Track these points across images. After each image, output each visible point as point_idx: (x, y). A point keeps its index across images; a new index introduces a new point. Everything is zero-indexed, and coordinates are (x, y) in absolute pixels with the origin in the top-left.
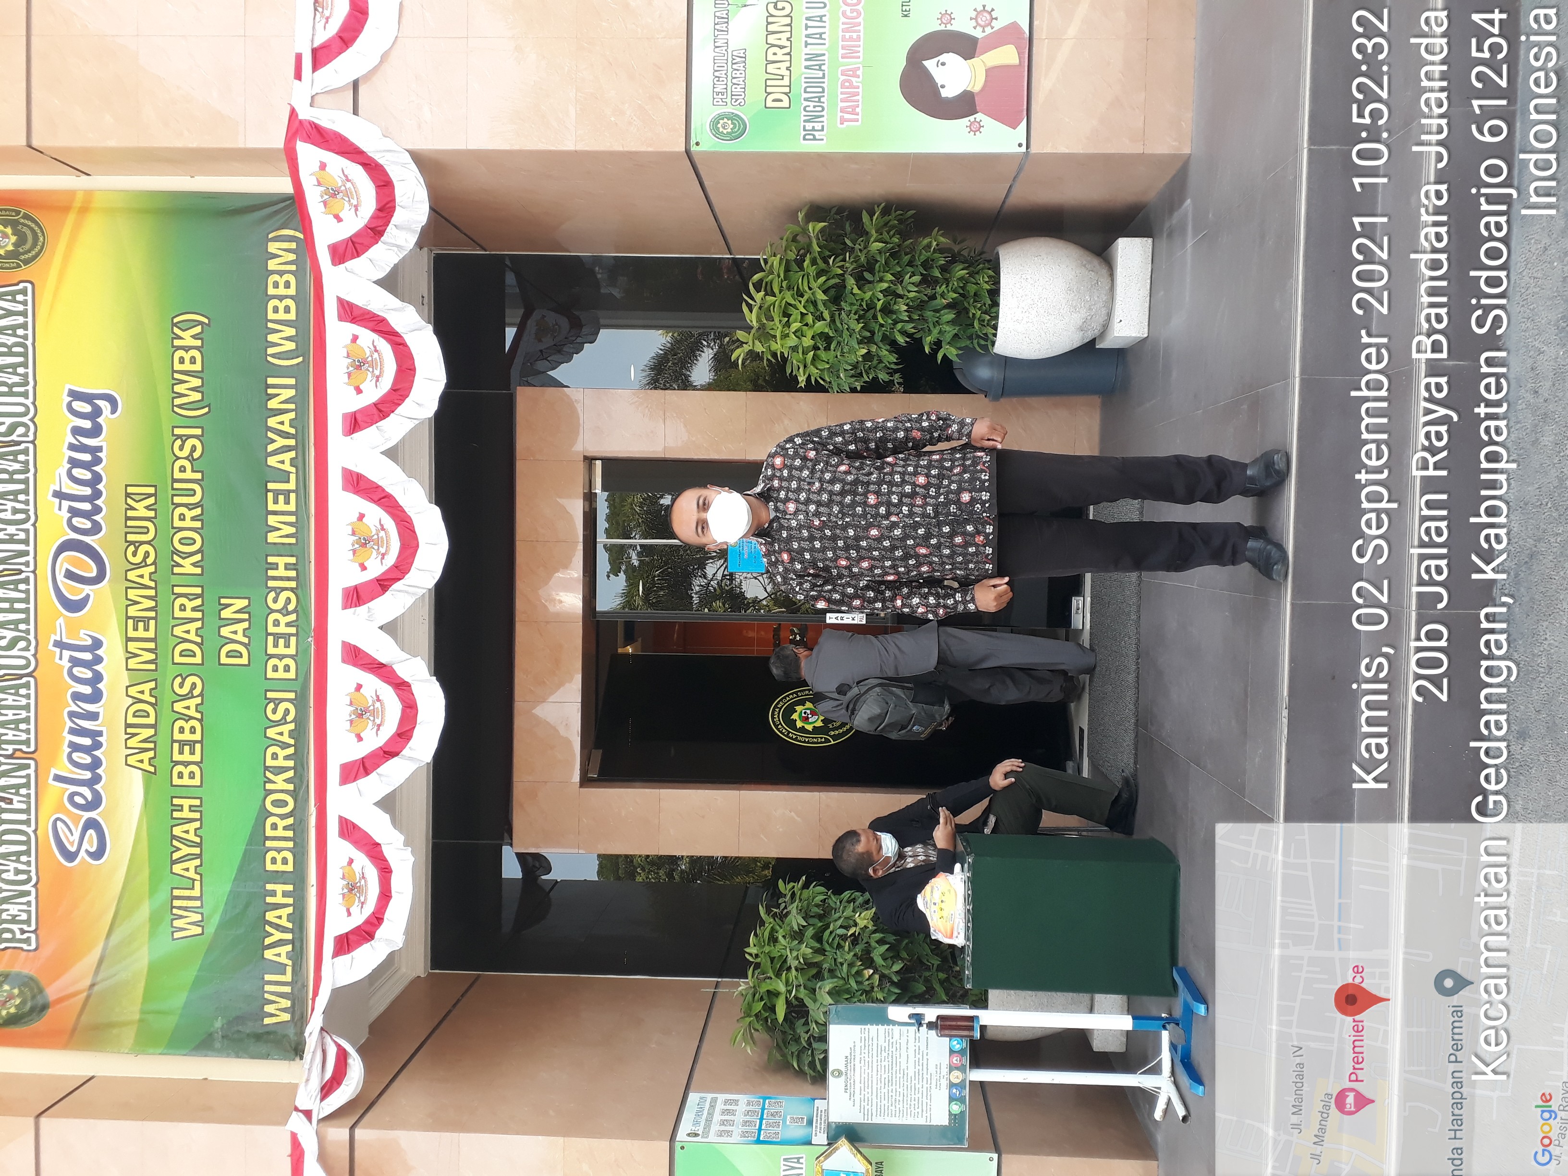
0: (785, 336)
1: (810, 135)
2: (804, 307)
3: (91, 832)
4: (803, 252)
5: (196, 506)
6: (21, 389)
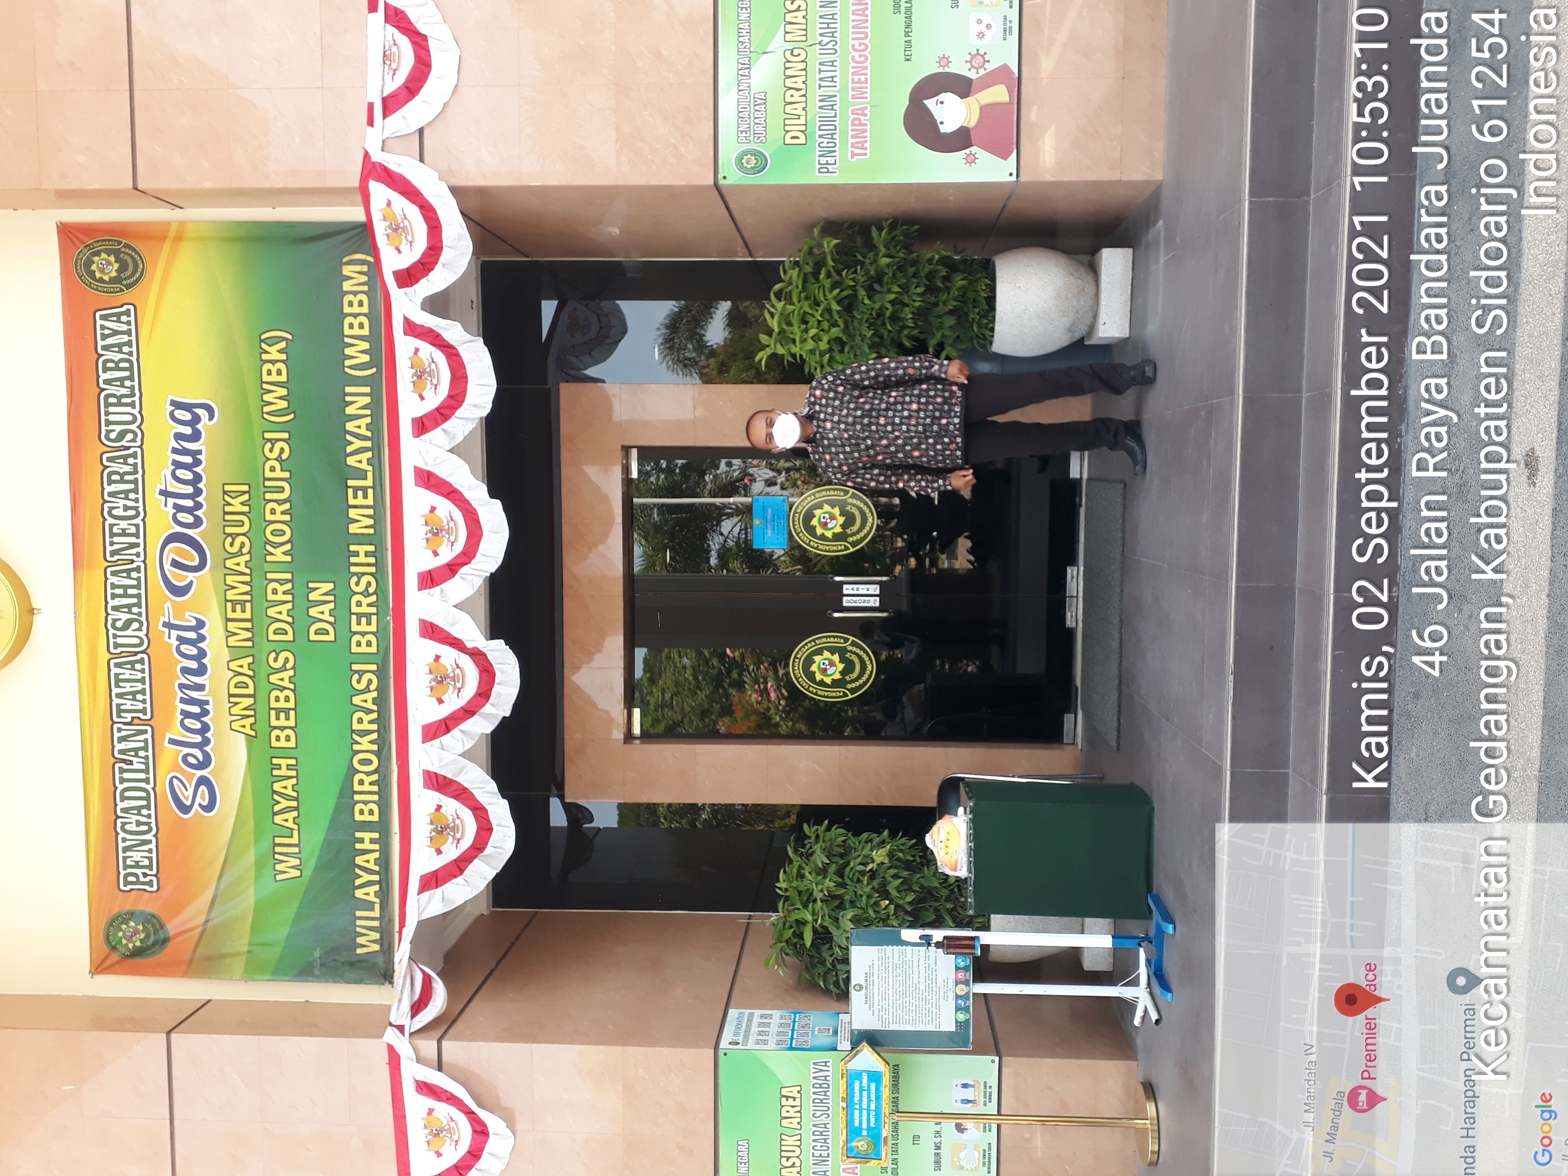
0: (803, 341)
1: (824, 168)
2: (821, 315)
3: (203, 788)
4: (819, 265)
5: (285, 501)
6: (128, 400)
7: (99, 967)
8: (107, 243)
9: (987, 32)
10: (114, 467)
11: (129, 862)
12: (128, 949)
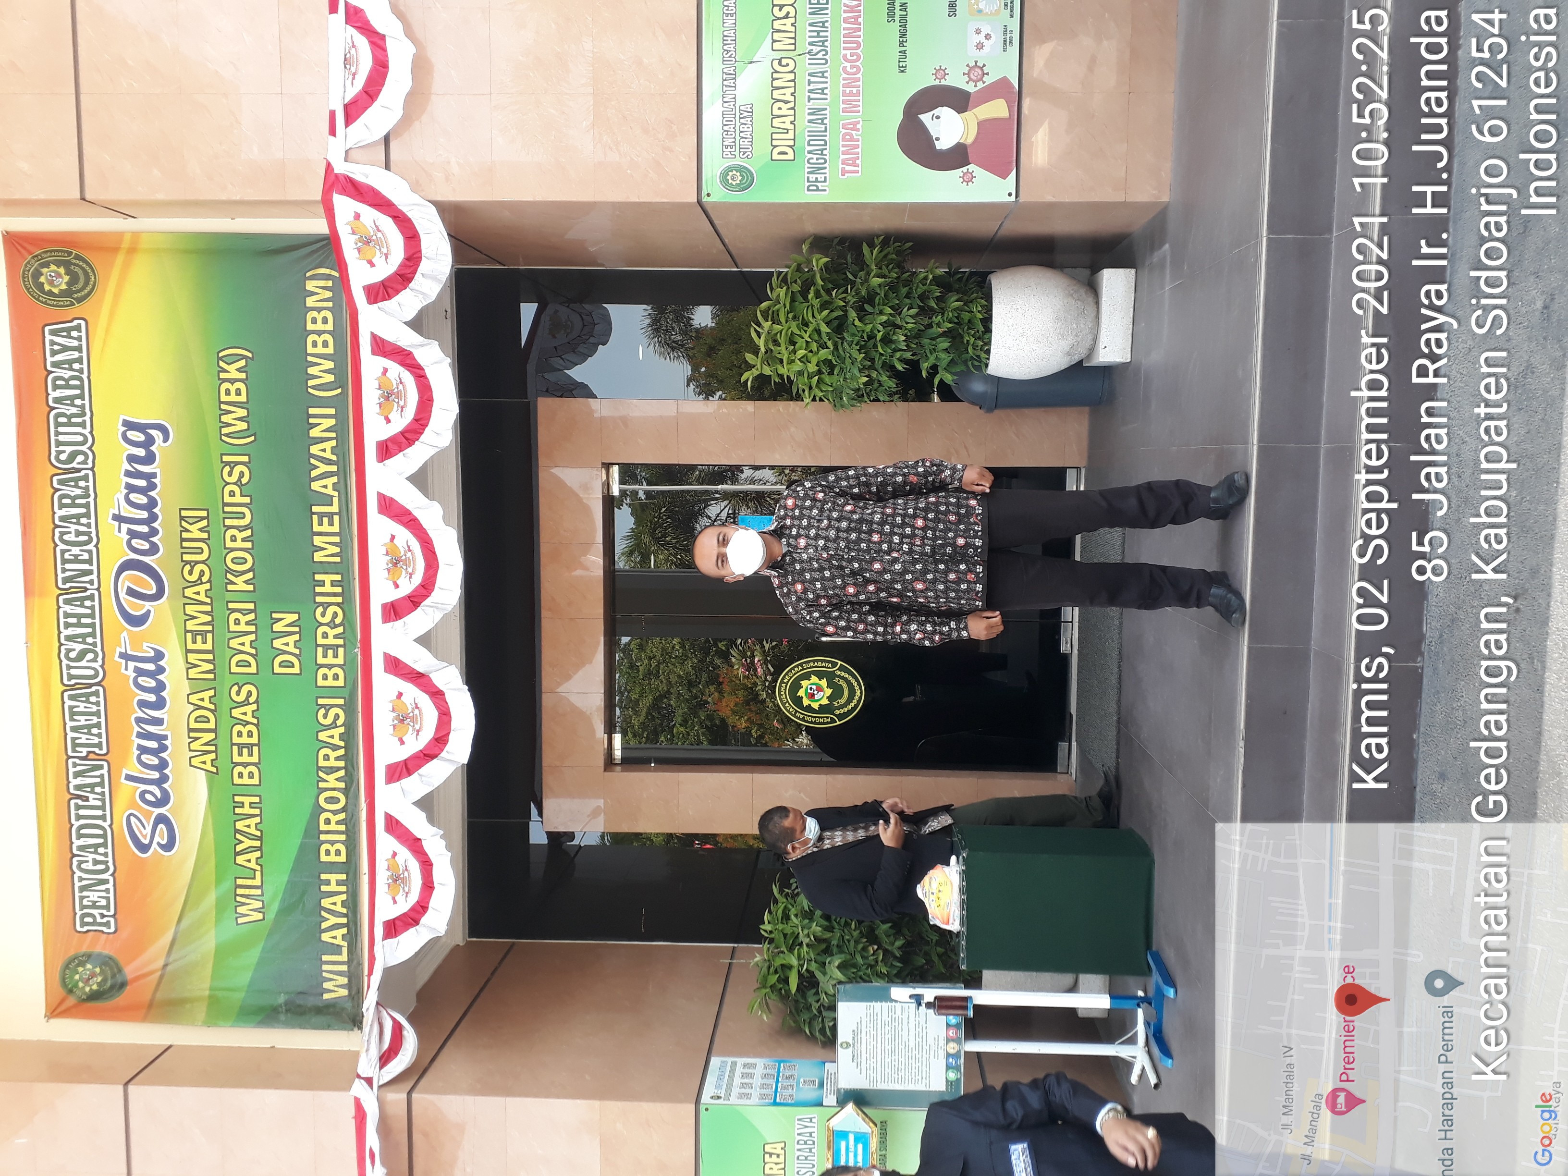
0: (791, 362)
1: (813, 186)
2: (810, 336)
3: (161, 826)
4: (808, 284)
5: (246, 528)
6: (79, 420)
7: (55, 1011)
8: (56, 254)
9: (986, 42)
10: (66, 490)
11: (85, 902)
12: (85, 993)
